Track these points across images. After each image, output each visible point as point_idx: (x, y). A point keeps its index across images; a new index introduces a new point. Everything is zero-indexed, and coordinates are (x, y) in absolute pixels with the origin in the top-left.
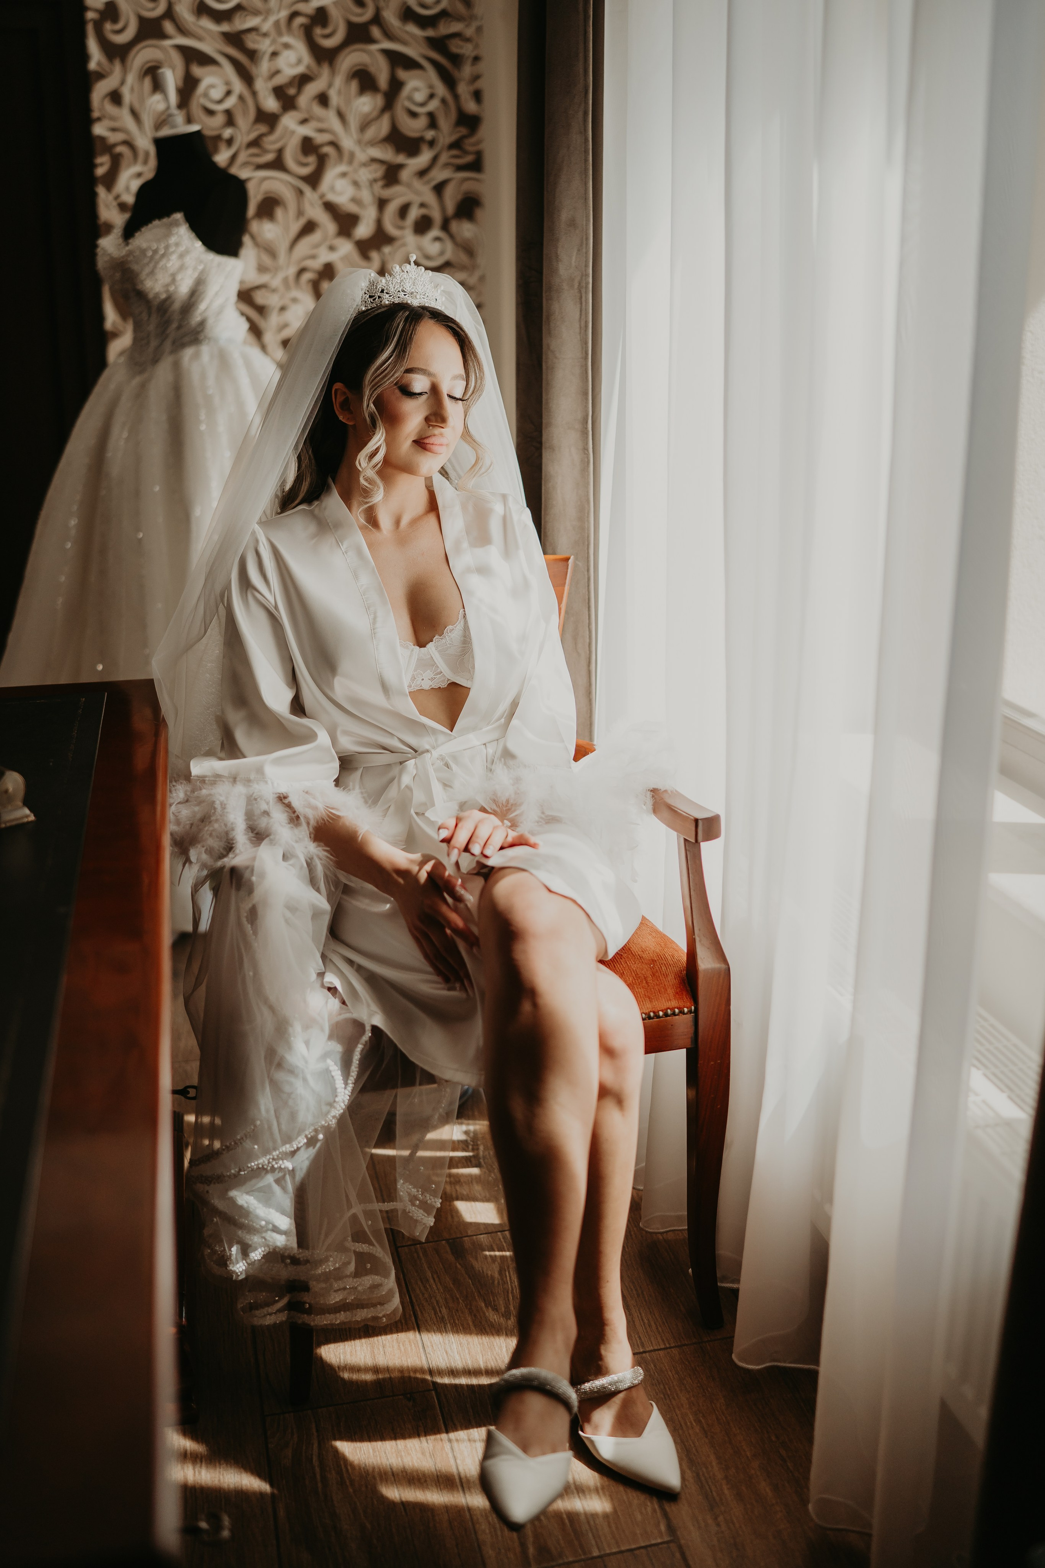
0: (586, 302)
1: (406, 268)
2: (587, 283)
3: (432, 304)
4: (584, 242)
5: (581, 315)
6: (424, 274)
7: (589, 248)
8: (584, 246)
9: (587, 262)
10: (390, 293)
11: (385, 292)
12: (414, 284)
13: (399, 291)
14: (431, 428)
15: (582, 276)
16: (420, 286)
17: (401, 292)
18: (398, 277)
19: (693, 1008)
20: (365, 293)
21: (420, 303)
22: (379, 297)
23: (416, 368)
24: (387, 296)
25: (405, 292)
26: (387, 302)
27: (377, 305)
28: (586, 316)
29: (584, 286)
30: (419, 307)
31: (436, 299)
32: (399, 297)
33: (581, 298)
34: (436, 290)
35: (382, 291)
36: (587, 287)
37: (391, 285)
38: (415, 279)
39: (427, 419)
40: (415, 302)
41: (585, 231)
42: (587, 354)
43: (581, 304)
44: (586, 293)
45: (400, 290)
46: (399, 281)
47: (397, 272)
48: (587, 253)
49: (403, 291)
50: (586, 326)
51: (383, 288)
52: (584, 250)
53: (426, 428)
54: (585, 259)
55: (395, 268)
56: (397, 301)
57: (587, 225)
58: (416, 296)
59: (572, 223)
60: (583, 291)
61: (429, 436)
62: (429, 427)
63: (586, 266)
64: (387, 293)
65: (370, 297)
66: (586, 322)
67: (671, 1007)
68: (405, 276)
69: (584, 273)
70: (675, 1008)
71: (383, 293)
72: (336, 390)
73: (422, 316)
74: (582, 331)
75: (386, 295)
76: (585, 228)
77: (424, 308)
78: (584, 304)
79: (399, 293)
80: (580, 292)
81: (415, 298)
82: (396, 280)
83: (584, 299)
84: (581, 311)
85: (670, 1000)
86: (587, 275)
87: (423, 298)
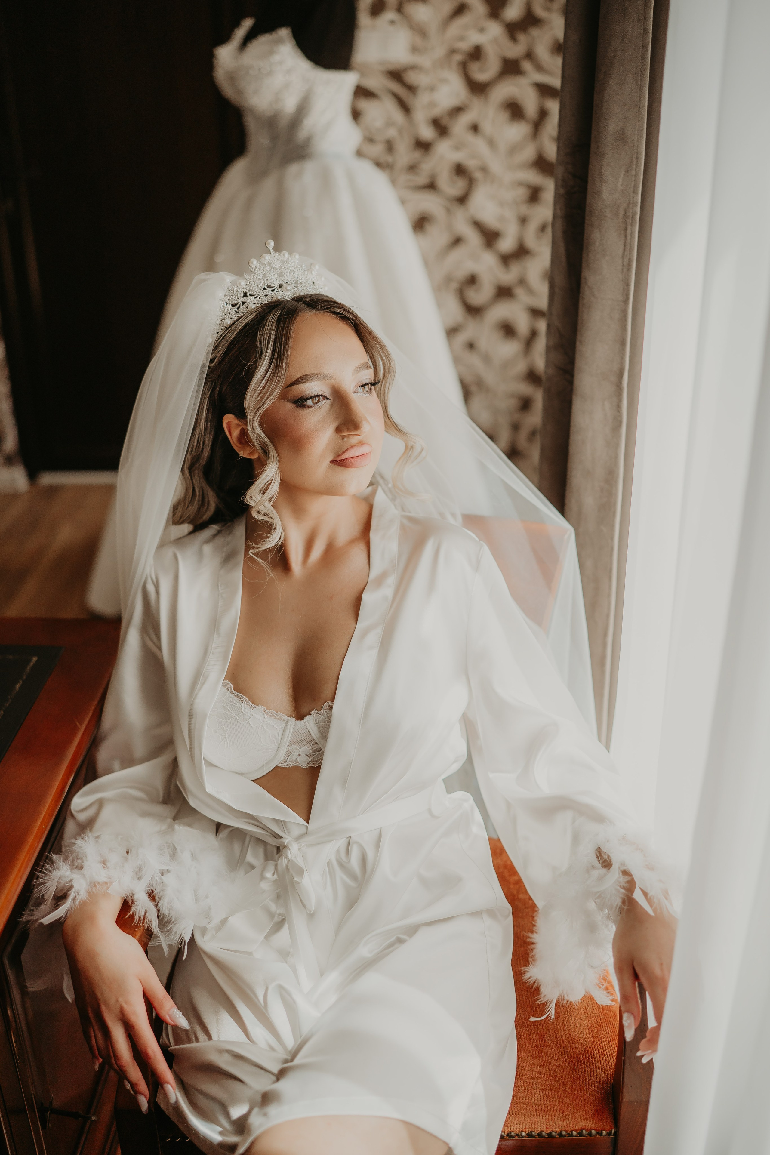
0: (631, 236)
1: (265, 259)
2: (634, 214)
3: (311, 290)
4: (635, 162)
5: (624, 250)
6: (290, 258)
7: (640, 170)
8: (634, 167)
9: (636, 187)
10: (255, 293)
11: (248, 294)
12: (281, 274)
13: (265, 289)
14: (345, 439)
15: (629, 203)
16: (288, 275)
17: (267, 288)
18: (259, 272)
19: (613, 1130)
20: (227, 303)
21: (294, 294)
22: (244, 303)
23: (306, 376)
24: (253, 298)
25: (272, 287)
26: (254, 306)
27: (243, 313)
28: (631, 250)
29: (631, 216)
30: (293, 299)
31: (313, 283)
32: (266, 296)
33: (626, 229)
34: (310, 272)
35: (245, 295)
36: (633, 218)
37: (253, 285)
38: (281, 268)
39: (338, 430)
40: (287, 294)
41: (635, 148)
42: (627, 298)
43: (626, 236)
44: (632, 224)
45: (266, 287)
46: (261, 277)
47: (256, 267)
48: (636, 175)
49: (269, 287)
50: (630, 265)
51: (245, 291)
52: (634, 172)
53: (340, 440)
54: (633, 184)
55: (252, 263)
56: (265, 301)
57: (639, 140)
58: (286, 288)
59: (622, 137)
60: (629, 221)
61: (347, 450)
62: (343, 439)
63: (635, 192)
64: (251, 295)
65: (233, 306)
66: (630, 260)
67: (587, 1128)
68: (267, 268)
69: (632, 200)
70: (592, 1129)
71: (247, 296)
72: (229, 424)
73: (296, 310)
74: (625, 270)
75: (251, 298)
76: (636, 144)
77: (299, 299)
78: (629, 237)
79: (265, 290)
80: (625, 222)
81: (285, 290)
82: (258, 277)
83: (629, 232)
84: (625, 245)
85: (587, 1120)
86: (635, 204)
87: (296, 287)
